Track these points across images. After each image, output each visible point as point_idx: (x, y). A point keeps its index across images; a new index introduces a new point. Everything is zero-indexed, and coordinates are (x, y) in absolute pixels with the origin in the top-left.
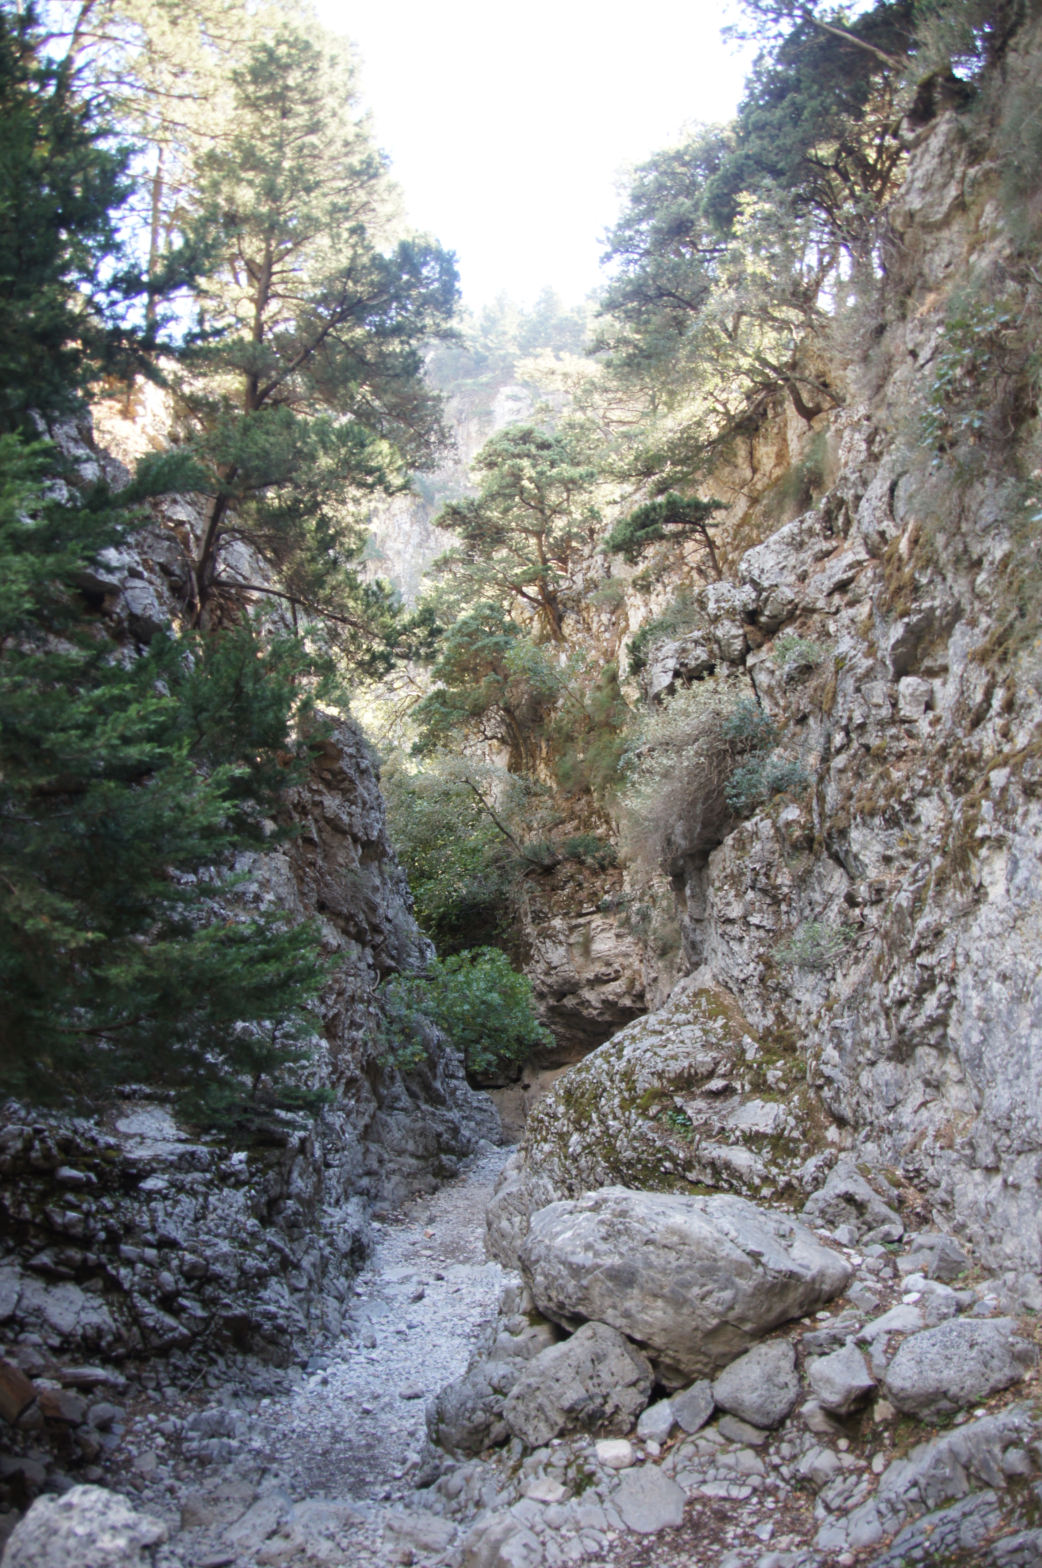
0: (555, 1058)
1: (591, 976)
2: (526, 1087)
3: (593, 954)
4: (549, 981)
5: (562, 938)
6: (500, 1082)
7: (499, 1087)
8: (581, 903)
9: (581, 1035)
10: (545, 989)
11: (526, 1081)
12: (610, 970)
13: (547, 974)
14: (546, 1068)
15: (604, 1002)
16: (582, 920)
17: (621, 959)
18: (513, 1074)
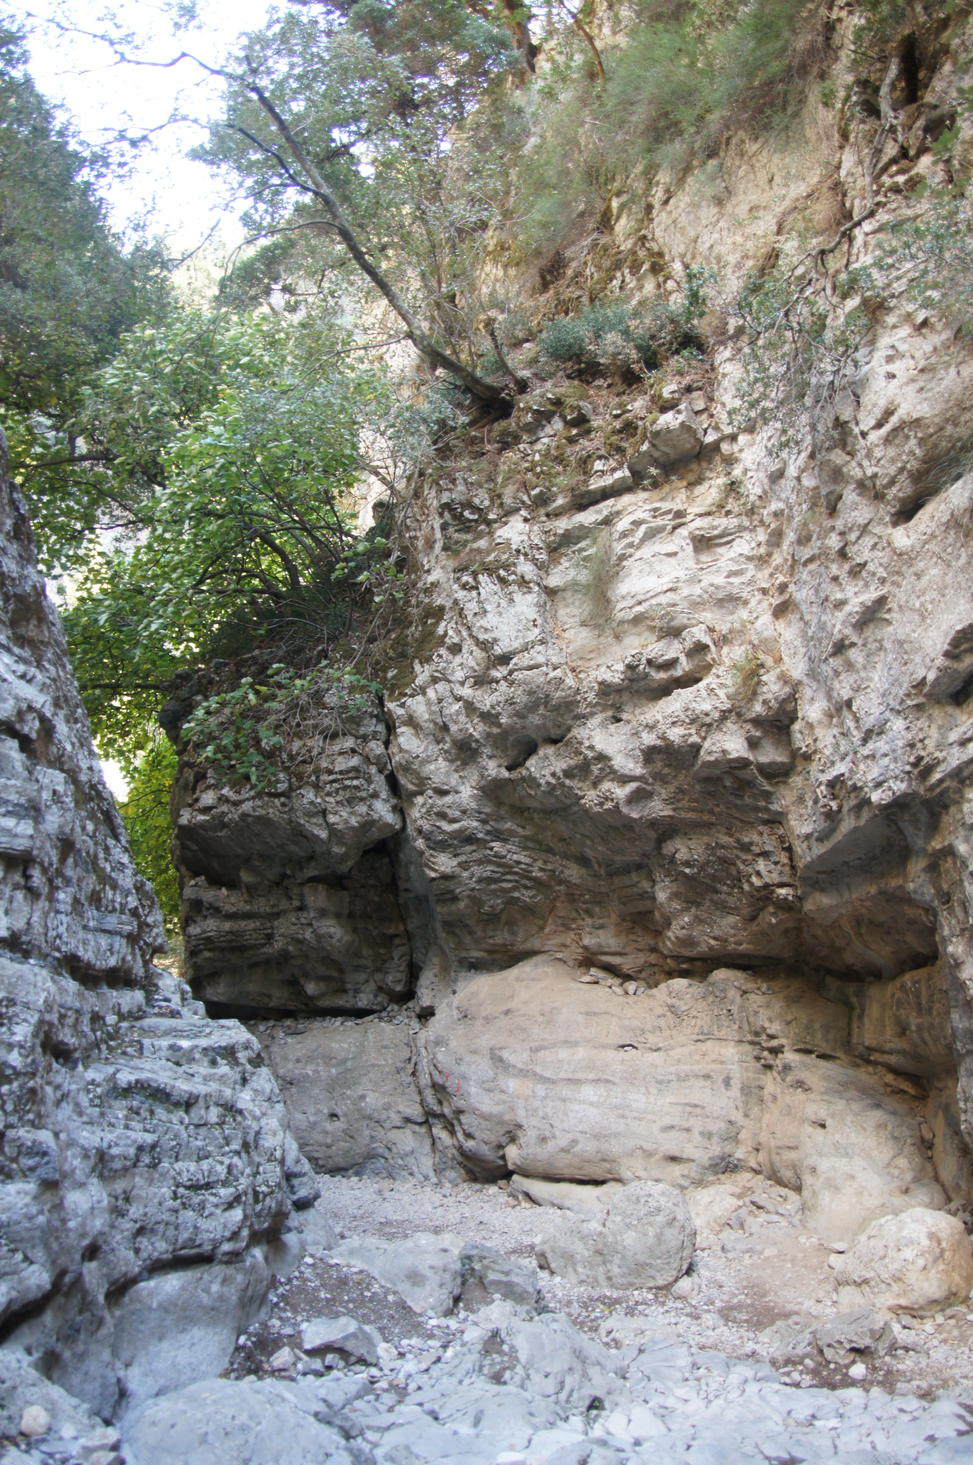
0: (501, 937)
1: (615, 675)
2: (426, 1015)
3: (622, 610)
4: (486, 700)
5: (526, 568)
6: (363, 1001)
7: (360, 1013)
8: (585, 462)
9: (573, 872)
10: (477, 729)
11: (425, 997)
12: (673, 650)
13: (481, 681)
14: (476, 966)
15: (650, 754)
16: (588, 517)
17: (708, 616)
18: (395, 980)
